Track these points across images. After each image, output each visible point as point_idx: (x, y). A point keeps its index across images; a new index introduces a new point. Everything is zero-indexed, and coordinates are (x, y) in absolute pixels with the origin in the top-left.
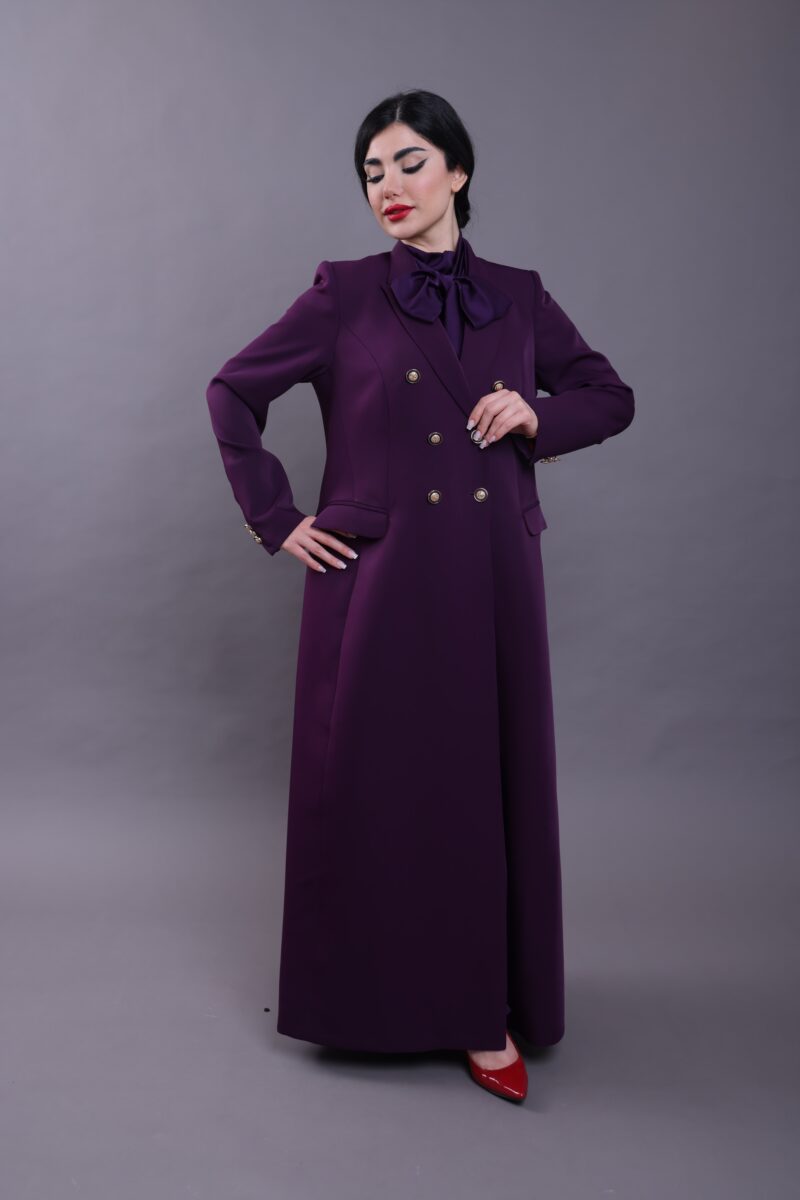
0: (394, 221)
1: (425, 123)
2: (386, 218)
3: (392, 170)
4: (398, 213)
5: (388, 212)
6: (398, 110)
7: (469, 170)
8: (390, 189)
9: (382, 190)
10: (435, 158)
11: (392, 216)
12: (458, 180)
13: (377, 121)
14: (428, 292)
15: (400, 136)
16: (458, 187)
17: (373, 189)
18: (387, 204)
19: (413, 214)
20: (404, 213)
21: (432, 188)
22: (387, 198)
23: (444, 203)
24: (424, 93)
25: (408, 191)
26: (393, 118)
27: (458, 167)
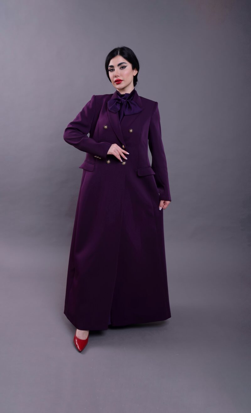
0: (118, 84)
1: (126, 55)
2: (115, 83)
3: (117, 69)
4: (118, 82)
5: (116, 81)
6: (119, 52)
7: (138, 70)
8: (116, 74)
9: (114, 74)
10: (129, 66)
11: (117, 83)
12: (135, 73)
13: (112, 55)
14: (116, 104)
15: (119, 59)
16: (135, 75)
17: (111, 74)
18: (115, 79)
19: (123, 82)
20: (120, 82)
21: (128, 75)
22: (116, 77)
23: (131, 79)
24: (126, 47)
25: (121, 75)
26: (117, 54)
27: (135, 69)
